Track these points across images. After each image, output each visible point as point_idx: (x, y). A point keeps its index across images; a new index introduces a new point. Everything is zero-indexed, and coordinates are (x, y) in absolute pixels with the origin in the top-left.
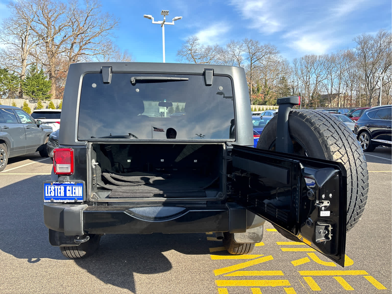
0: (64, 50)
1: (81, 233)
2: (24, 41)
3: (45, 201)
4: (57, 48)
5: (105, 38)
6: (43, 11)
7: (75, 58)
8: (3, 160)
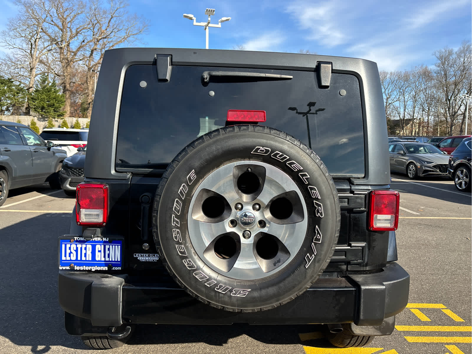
0: (82, 58)
1: (118, 322)
2: (33, 46)
3: (61, 268)
4: (73, 55)
5: (132, 44)
6: (57, 10)
7: (95, 68)
8: (2, 192)
